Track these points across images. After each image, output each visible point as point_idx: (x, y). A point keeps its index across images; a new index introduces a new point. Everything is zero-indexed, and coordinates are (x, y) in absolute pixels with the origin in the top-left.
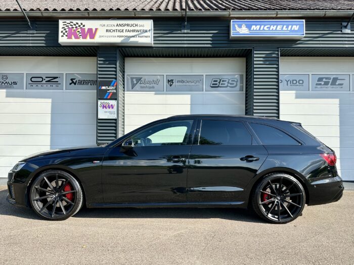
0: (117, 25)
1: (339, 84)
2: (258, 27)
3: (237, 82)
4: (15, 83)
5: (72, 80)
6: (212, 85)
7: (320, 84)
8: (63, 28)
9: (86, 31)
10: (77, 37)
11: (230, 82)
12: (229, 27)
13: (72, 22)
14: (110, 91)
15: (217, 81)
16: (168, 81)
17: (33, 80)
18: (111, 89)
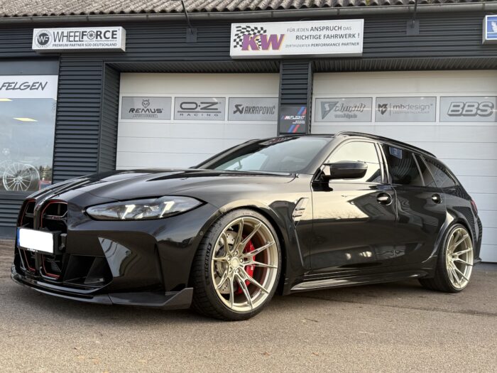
0: (312, 29)
3: (492, 107)
4: (159, 111)
5: (237, 106)
6: (450, 113)
8: (236, 35)
9: (268, 38)
10: (255, 48)
11: (481, 107)
12: (481, 25)
13: (249, 27)
14: (296, 122)
15: (459, 106)
16: (380, 106)
17: (184, 106)
18: (299, 119)
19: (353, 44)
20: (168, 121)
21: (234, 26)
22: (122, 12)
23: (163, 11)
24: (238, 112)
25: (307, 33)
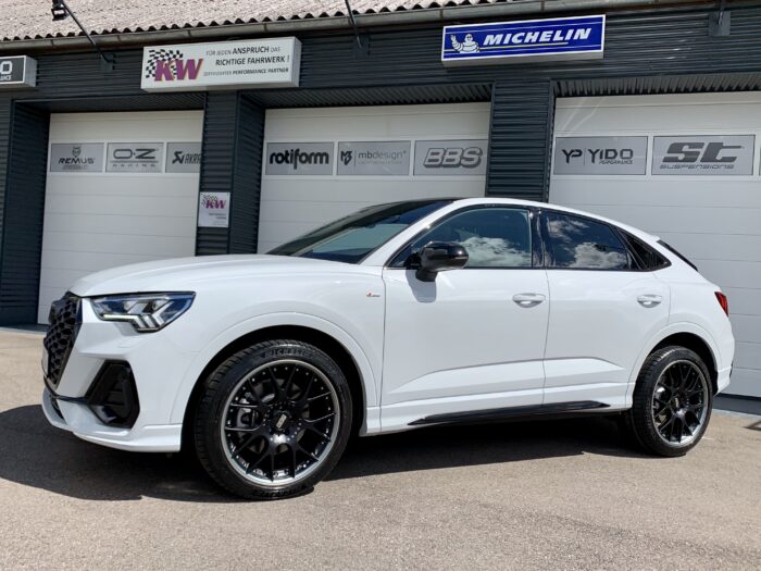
0: (235, 51)
1: (724, 160)
2: (500, 37)
4: (91, 161)
5: (176, 154)
6: (427, 163)
7: (676, 160)
8: (150, 61)
9: (185, 64)
10: (169, 78)
11: (466, 155)
13: (163, 51)
15: (438, 154)
16: (342, 153)
17: (119, 154)
19: (282, 70)
20: (100, 174)
21: (147, 50)
22: (27, 37)
23: (71, 35)
24: (178, 162)
25: (229, 57)
